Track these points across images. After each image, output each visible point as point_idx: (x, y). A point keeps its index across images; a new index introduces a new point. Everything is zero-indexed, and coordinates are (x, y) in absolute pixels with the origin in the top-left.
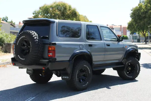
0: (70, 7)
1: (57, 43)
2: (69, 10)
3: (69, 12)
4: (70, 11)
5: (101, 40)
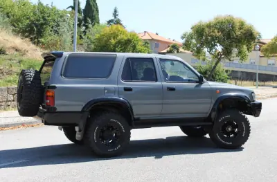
0: (242, 24)
2: (240, 29)
3: (239, 33)
4: (241, 31)
5: (156, 80)
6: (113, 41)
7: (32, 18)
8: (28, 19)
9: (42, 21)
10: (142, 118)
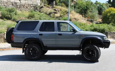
1: (14, 33)
5: (54, 31)
6: (109, 14)
7: (83, 7)
8: (81, 8)
9: (86, 8)
10: (48, 46)
